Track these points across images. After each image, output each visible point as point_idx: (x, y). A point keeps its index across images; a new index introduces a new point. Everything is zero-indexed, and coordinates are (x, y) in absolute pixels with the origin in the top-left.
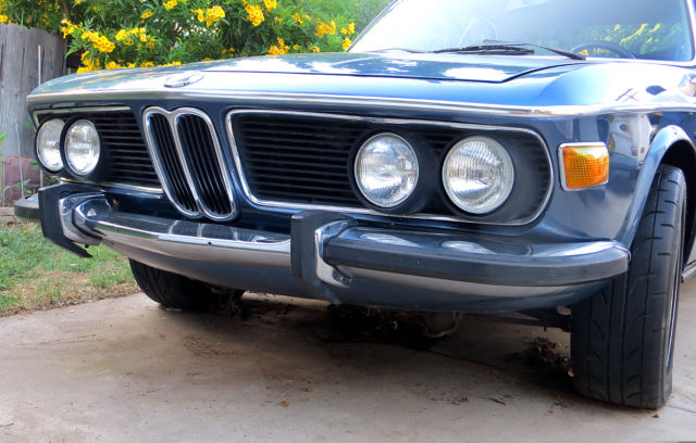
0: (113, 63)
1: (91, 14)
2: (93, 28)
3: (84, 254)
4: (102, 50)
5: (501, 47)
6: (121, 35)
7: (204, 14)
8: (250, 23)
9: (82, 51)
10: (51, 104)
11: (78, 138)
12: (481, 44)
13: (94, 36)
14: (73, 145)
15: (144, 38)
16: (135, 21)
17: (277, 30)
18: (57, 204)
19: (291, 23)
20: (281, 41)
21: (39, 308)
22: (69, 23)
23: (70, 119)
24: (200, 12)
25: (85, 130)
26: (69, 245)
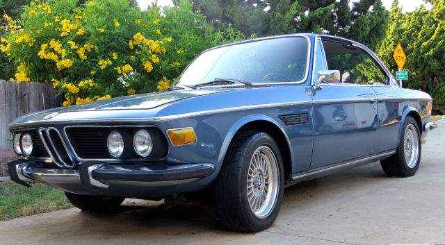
0: (79, 98)
1: (67, 74)
2: (69, 81)
3: (29, 186)
4: (73, 92)
5: (221, 81)
6: (81, 84)
7: (121, 70)
8: (146, 71)
9: (64, 94)
10: (17, 127)
11: (26, 140)
12: (213, 80)
13: (69, 86)
14: (23, 143)
15: (91, 85)
16: (89, 76)
17: (161, 72)
18: (15, 167)
19: (168, 68)
20: (165, 78)
21: (29, 215)
22: (56, 80)
23: (23, 133)
24: (119, 68)
25: (27, 137)
26: (22, 182)
